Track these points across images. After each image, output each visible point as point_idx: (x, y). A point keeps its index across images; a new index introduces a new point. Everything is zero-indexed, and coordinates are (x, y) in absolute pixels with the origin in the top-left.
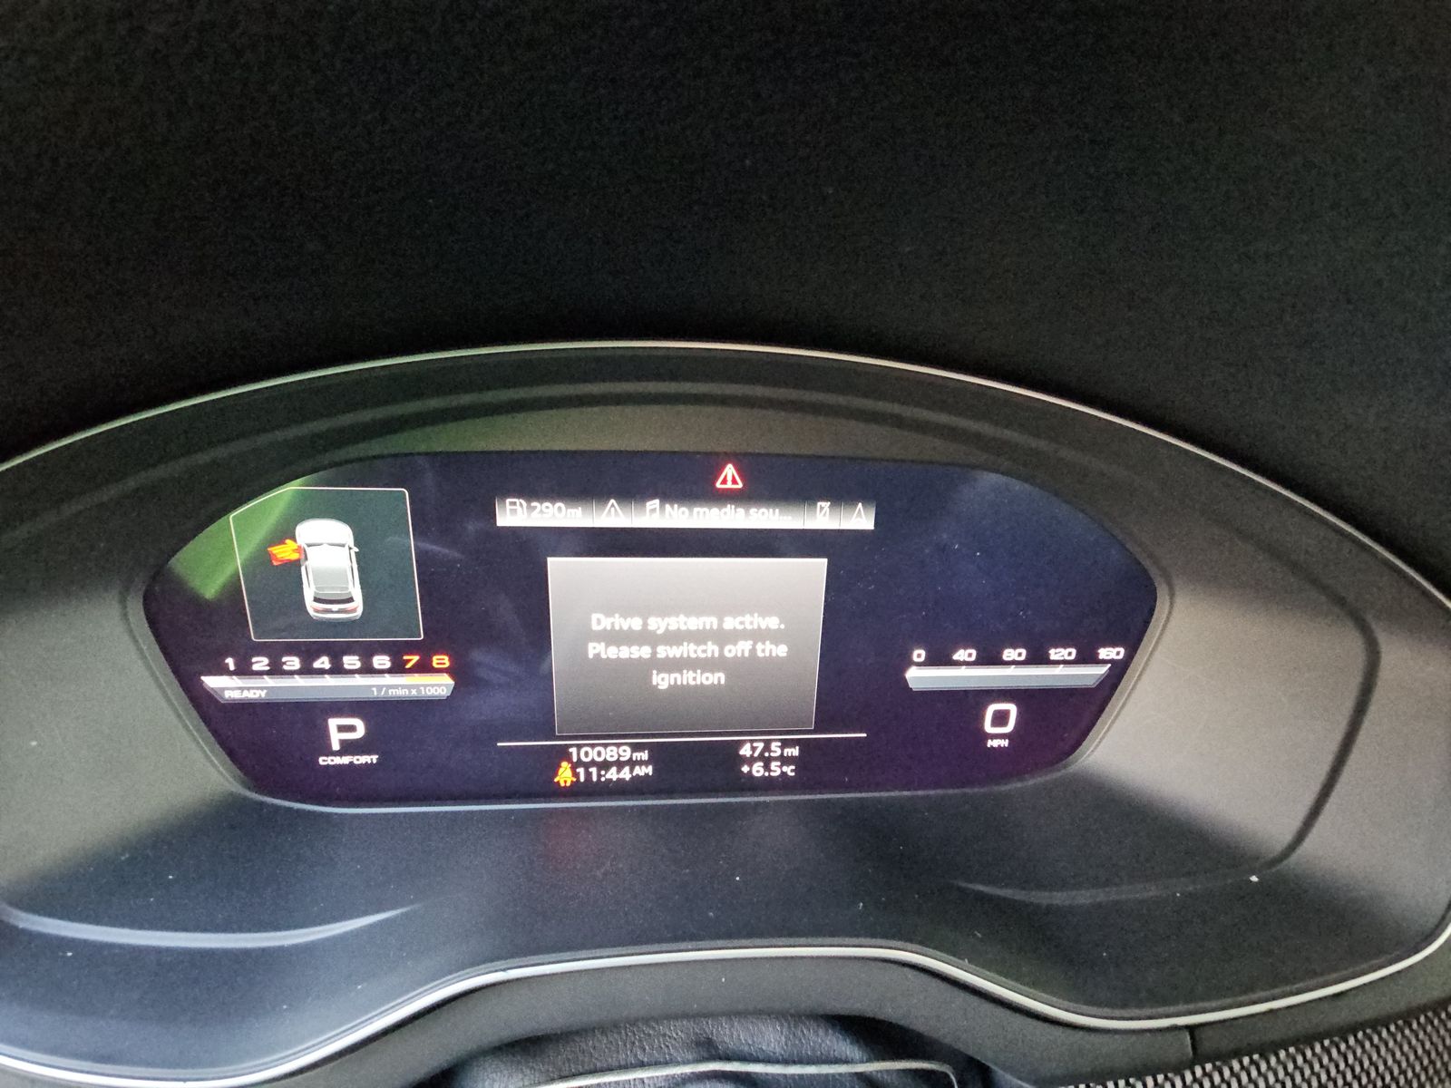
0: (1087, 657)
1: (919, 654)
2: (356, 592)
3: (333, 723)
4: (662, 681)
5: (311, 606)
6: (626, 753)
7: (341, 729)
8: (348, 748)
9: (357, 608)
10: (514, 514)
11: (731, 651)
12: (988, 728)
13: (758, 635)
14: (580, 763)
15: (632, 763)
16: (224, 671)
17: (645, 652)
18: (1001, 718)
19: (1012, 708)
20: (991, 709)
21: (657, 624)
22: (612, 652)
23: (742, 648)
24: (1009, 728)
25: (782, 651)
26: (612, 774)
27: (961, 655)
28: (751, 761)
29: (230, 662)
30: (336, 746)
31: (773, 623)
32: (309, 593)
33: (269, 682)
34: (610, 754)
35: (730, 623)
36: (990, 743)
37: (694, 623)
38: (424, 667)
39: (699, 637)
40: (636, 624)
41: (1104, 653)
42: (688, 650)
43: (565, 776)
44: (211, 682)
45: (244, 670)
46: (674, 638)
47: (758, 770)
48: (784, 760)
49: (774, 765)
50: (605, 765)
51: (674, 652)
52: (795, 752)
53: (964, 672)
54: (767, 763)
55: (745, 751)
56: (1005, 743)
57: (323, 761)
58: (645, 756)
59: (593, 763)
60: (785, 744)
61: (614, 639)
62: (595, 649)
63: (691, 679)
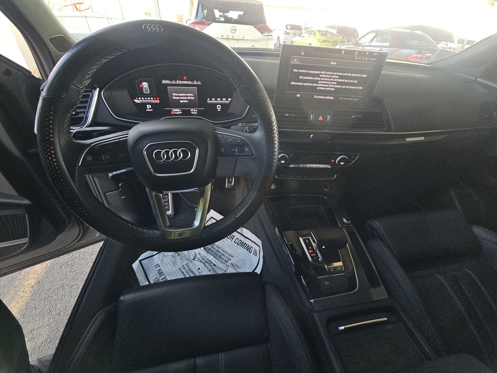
0: (227, 100)
1: (208, 99)
2: (149, 91)
3: (148, 106)
4: (181, 102)
5: (144, 92)
6: (178, 110)
7: (149, 106)
8: (149, 109)
9: (149, 92)
10: (164, 82)
11: (188, 98)
12: (218, 108)
13: (191, 96)
14: (174, 111)
15: (179, 112)
16: (136, 99)
17: (179, 98)
18: (219, 107)
19: (220, 106)
20: (218, 106)
21: (180, 95)
22: (175, 98)
23: (189, 98)
24: (220, 108)
25: (193, 98)
26: (177, 113)
27: (213, 99)
28: (192, 112)
29: (137, 98)
30: (148, 109)
31: (192, 95)
32: (144, 90)
33: (141, 101)
34: (177, 110)
35: (187, 95)
36: (218, 110)
37: (184, 95)
38: (156, 99)
39: (184, 96)
40: (177, 95)
41: (229, 99)
42: (183, 98)
43: (172, 113)
44: (135, 100)
45: (138, 99)
46: (182, 96)
47: (193, 113)
48: (196, 112)
49: (195, 112)
50: (176, 112)
51: (182, 98)
52: (197, 111)
53: (213, 101)
54: (194, 112)
55: (191, 110)
56: (220, 110)
57: (147, 110)
58: (180, 111)
59: (175, 111)
60: (196, 110)
61: (176, 96)
62: (174, 97)
63: (184, 101)
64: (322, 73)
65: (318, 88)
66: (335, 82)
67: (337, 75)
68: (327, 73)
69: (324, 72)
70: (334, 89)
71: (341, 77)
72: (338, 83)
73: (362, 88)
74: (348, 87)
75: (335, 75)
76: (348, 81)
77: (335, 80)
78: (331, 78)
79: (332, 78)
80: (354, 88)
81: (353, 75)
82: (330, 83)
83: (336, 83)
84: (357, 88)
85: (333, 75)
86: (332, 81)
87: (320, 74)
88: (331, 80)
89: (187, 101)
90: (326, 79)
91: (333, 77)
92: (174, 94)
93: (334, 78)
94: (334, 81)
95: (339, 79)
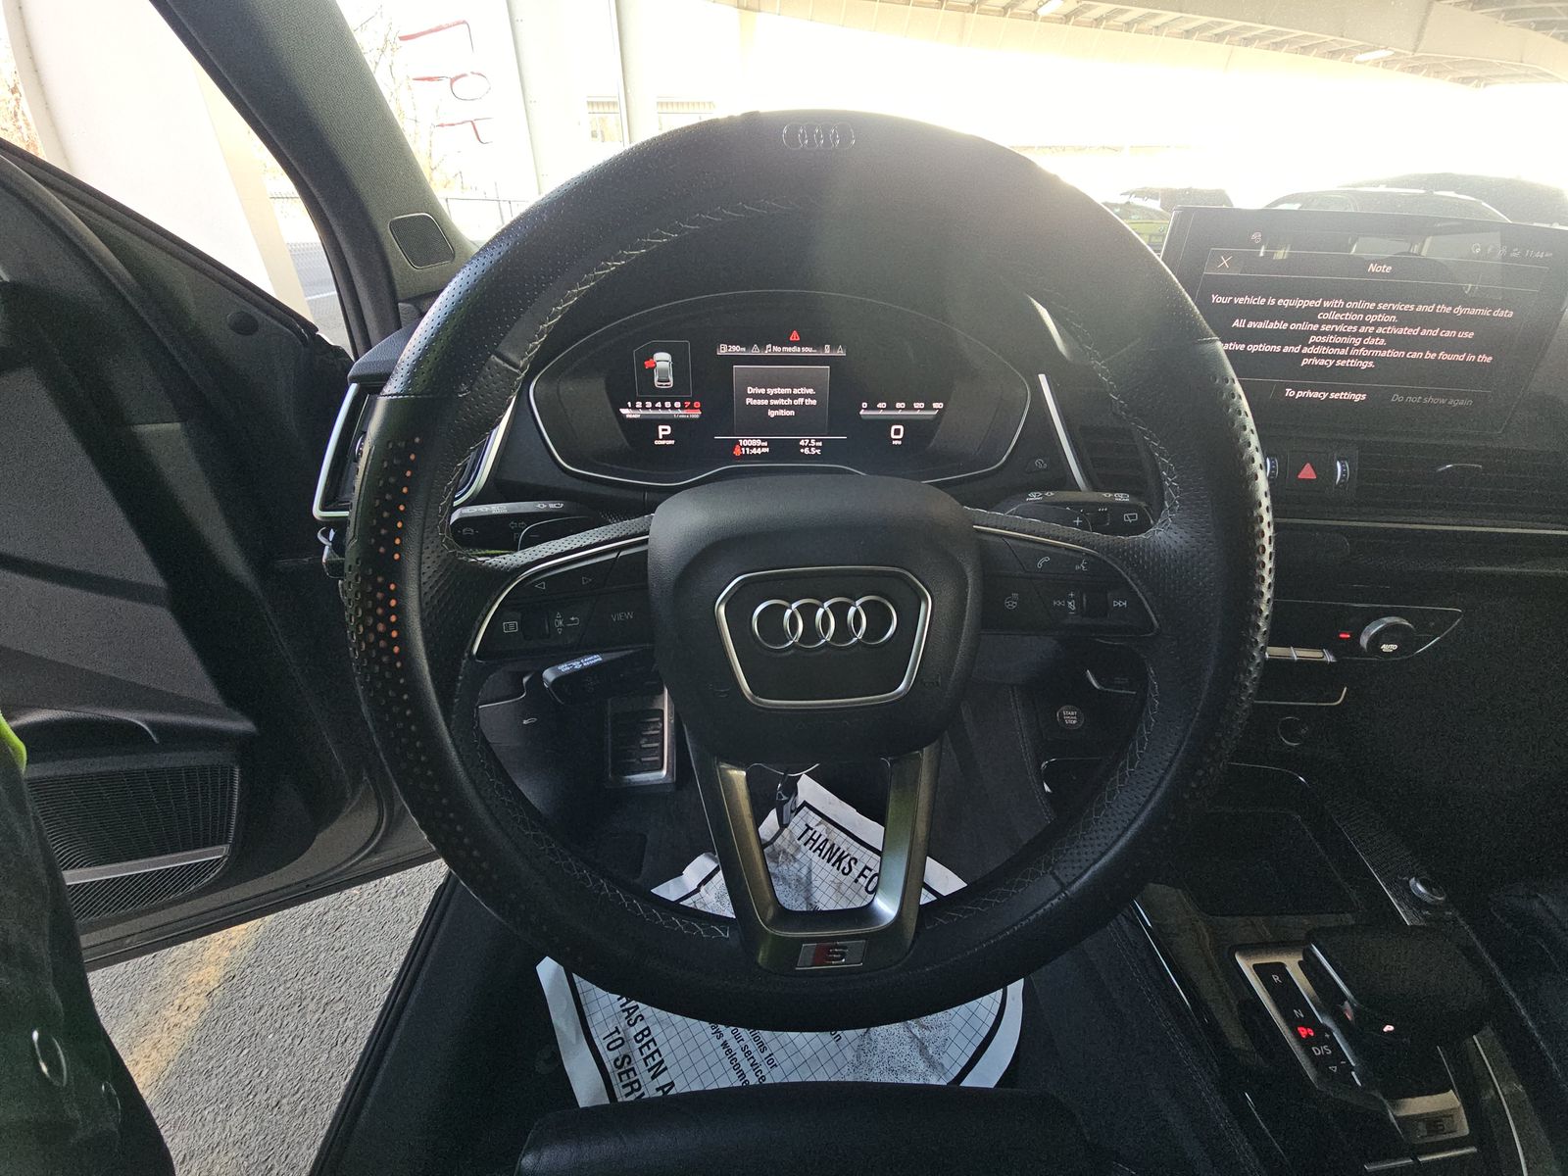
0: (928, 407)
1: (865, 405)
2: (671, 379)
3: (661, 427)
4: (772, 414)
5: (657, 383)
6: (759, 443)
7: (663, 430)
8: (665, 437)
9: (671, 383)
10: (724, 350)
11: (796, 402)
12: (893, 436)
13: (806, 396)
14: (743, 446)
15: (761, 447)
16: (627, 407)
17: (766, 402)
18: (897, 432)
19: (901, 428)
20: (894, 428)
21: (771, 391)
22: (754, 402)
23: (800, 401)
24: (901, 436)
25: (814, 402)
26: (754, 451)
27: (880, 405)
28: (804, 447)
29: (629, 403)
30: (661, 437)
31: (811, 391)
32: (656, 379)
33: (641, 412)
34: (753, 443)
35: (796, 391)
36: (894, 442)
37: (783, 391)
38: (691, 407)
39: (785, 397)
40: (763, 391)
41: (935, 405)
42: (781, 402)
43: (737, 452)
44: (623, 411)
45: (634, 407)
46: (776, 397)
47: (806, 451)
48: (817, 447)
49: (812, 449)
50: (751, 447)
51: (776, 402)
52: (820, 444)
53: (881, 410)
54: (810, 447)
55: (802, 443)
56: (900, 443)
57: (657, 442)
58: (766, 444)
59: (748, 446)
60: (817, 440)
61: (755, 396)
62: (749, 401)
63: (782, 413)
64: (1327, 304)
65: (1305, 362)
66: (1381, 336)
67: (1389, 312)
68: (1350, 305)
69: (1340, 303)
70: (1371, 364)
71: (1404, 319)
72: (1393, 342)
73: (1489, 359)
74: (1433, 356)
75: (1382, 311)
76: (1433, 333)
77: (1380, 330)
78: (1359, 324)
79: (1367, 324)
80: (1460, 358)
81: (1460, 310)
82: (1357, 341)
83: (1382, 342)
84: (1471, 358)
85: (1375, 312)
86: (1365, 335)
87: (1322, 309)
88: (1363, 330)
89: (791, 413)
90: (1341, 328)
91: (1371, 318)
92: (751, 390)
93: (1376, 324)
94: (1374, 335)
95: (1397, 325)
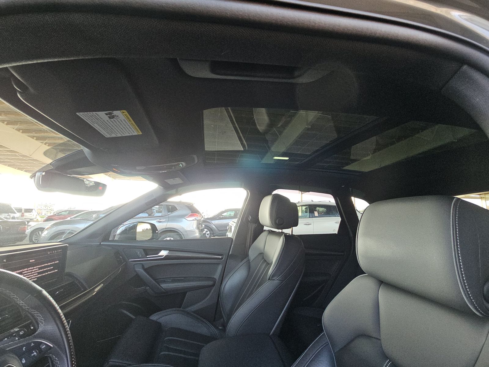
64: (24, 270)
66: (36, 273)
67: (36, 268)
68: (28, 269)
69: (26, 269)
70: (36, 279)
71: (40, 269)
72: (39, 273)
73: (57, 270)
74: (47, 273)
75: (35, 268)
76: (46, 269)
77: (36, 272)
78: (31, 272)
79: (33, 272)
80: (52, 272)
81: (49, 264)
82: (32, 275)
83: (37, 274)
84: (54, 271)
85: (34, 269)
86: (33, 274)
88: (33, 273)
90: (28, 274)
91: (33, 270)
93: (35, 271)
94: (35, 273)
95: (39, 270)
